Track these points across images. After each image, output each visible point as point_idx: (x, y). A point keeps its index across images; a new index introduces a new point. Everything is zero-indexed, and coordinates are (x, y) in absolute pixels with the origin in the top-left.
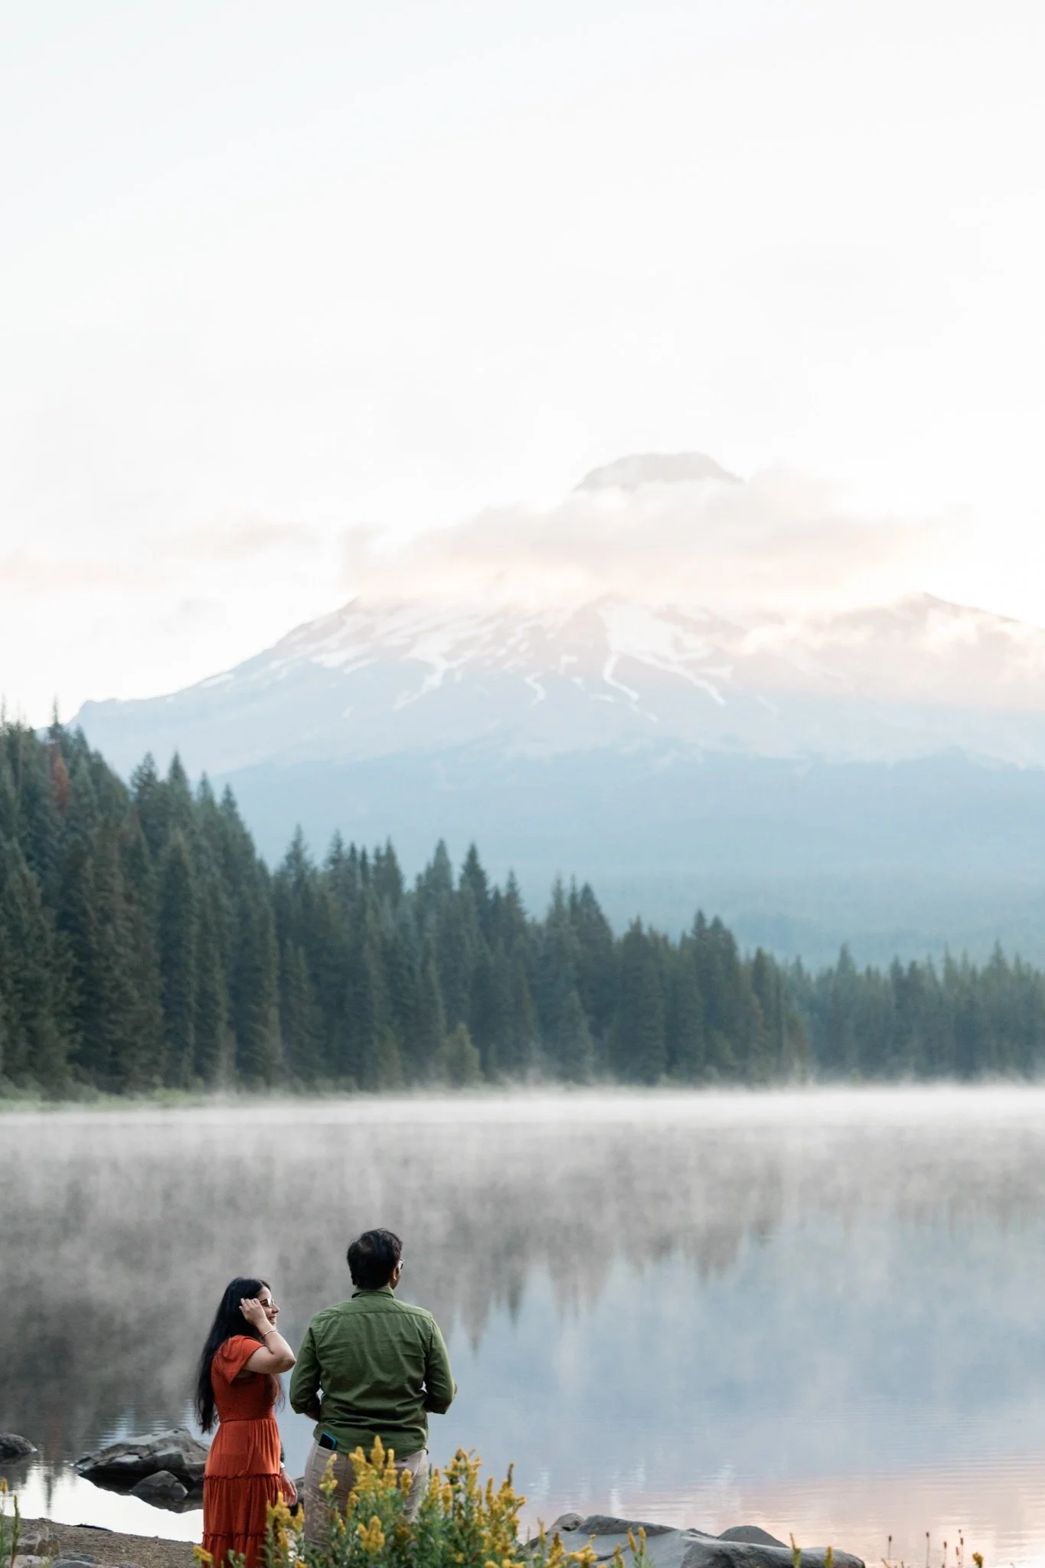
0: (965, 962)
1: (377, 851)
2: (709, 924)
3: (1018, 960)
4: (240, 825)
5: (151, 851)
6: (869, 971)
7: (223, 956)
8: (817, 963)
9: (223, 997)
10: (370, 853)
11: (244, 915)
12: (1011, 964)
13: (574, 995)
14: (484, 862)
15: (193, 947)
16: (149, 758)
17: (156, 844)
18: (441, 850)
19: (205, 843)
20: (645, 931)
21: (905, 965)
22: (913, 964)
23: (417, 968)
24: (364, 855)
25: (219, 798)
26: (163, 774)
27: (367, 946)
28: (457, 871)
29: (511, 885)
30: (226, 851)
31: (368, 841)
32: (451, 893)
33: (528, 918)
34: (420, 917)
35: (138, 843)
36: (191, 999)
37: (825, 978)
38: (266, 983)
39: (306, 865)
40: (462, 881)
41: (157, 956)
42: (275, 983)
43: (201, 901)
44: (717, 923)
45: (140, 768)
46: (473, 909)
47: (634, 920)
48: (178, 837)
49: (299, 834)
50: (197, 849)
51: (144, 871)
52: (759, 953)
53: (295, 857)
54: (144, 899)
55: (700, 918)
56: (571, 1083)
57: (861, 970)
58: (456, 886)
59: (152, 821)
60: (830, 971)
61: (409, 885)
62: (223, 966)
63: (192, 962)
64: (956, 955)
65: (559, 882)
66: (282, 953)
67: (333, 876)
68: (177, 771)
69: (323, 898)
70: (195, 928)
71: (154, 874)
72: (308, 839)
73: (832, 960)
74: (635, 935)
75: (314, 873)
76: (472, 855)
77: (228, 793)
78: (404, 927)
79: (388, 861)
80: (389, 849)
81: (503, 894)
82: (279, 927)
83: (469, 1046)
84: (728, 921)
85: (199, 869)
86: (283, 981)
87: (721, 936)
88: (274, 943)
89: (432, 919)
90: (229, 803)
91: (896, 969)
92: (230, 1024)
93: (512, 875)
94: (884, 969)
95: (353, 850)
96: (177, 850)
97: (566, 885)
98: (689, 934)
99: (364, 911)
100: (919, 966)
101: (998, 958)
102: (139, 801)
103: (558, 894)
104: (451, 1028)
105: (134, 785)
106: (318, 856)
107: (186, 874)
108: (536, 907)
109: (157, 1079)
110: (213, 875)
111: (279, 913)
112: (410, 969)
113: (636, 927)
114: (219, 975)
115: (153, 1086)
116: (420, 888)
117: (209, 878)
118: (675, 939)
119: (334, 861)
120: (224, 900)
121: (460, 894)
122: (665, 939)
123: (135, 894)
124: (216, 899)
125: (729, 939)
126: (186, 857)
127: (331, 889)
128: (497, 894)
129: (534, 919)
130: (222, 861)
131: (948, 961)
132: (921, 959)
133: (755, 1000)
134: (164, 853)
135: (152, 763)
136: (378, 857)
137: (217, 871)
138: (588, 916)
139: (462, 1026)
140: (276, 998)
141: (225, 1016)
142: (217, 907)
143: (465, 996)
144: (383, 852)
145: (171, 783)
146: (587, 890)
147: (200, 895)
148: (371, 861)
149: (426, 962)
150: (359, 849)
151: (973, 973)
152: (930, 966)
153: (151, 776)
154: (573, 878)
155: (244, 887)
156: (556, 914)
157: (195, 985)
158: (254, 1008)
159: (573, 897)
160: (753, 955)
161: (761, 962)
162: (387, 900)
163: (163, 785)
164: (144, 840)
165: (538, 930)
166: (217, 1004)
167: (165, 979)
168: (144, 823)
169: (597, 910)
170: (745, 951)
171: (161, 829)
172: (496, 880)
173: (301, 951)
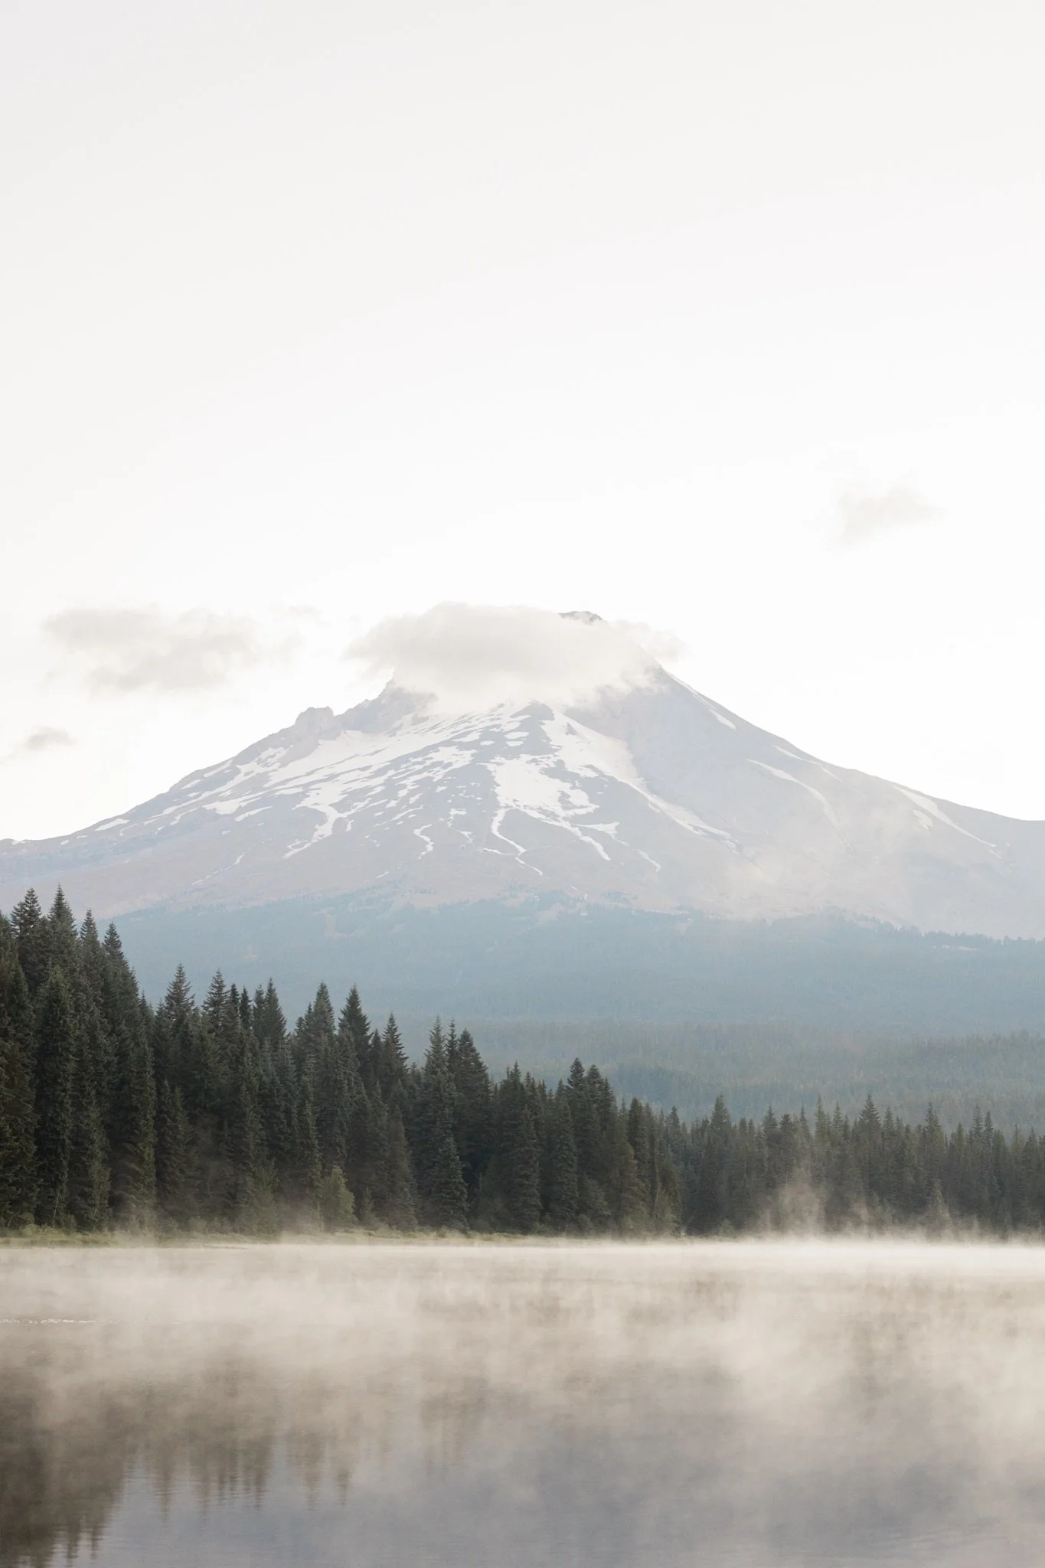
0: (838, 1117)
1: (259, 993)
2: (585, 1074)
3: (889, 1116)
4: (123, 964)
5: (30, 990)
6: (743, 1123)
7: (99, 1093)
8: (692, 1114)
9: (99, 1138)
10: (252, 996)
11: (122, 1055)
12: (882, 1120)
13: (451, 1140)
14: (365, 1009)
15: (69, 1085)
16: (31, 897)
17: (35, 981)
18: (323, 994)
19: (84, 981)
20: (522, 1080)
21: (779, 1118)
22: (786, 1117)
23: (295, 1111)
24: (245, 998)
25: (101, 939)
26: (45, 910)
27: (244, 1088)
28: (338, 1016)
29: (392, 1030)
30: (106, 990)
31: (250, 984)
32: (331, 1037)
33: (408, 1064)
34: (299, 1060)
35: (17, 982)
36: (66, 1136)
37: (700, 1130)
38: (142, 1122)
39: (187, 1007)
40: (341, 1026)
41: (32, 1094)
42: (151, 1123)
43: (78, 1038)
44: (594, 1073)
45: (21, 905)
46: (353, 1054)
47: (512, 1068)
48: (57, 974)
49: (181, 973)
50: (76, 986)
51: (23, 1008)
52: (635, 1103)
53: (177, 996)
54: (20, 1035)
55: (577, 1067)
56: (444, 1229)
57: (735, 1123)
58: (336, 1033)
59: (32, 958)
60: (705, 1122)
61: (290, 1028)
62: (99, 1103)
63: (68, 1100)
64: (829, 1109)
65: (438, 1029)
66: (159, 1093)
67: (214, 1018)
68: (60, 909)
69: (202, 1039)
70: (71, 1066)
71: (32, 1012)
72: (188, 977)
73: (707, 1111)
74: (513, 1083)
75: (195, 1016)
76: (354, 1000)
77: (112, 932)
78: (282, 1070)
79: (269, 1002)
80: (271, 991)
81: (383, 1040)
82: (156, 1067)
83: (343, 1189)
84: (604, 1071)
85: (77, 1010)
86: (159, 1121)
87: (597, 1085)
88: (152, 1083)
89: (311, 1062)
90: (113, 942)
91: (770, 1121)
92: (104, 1161)
93: (391, 1020)
94: (759, 1124)
95: (234, 991)
96: (55, 987)
97: (445, 1032)
98: (565, 1083)
99: (242, 1053)
100: (792, 1120)
101: (869, 1113)
102: (21, 938)
103: (437, 1040)
104: (326, 1172)
105: (16, 922)
106: (199, 996)
107: (63, 1011)
108: (415, 1054)
109: (29, 1216)
110: (92, 1013)
111: (157, 1053)
112: (288, 1112)
113: (515, 1075)
114: (94, 1113)
115: (25, 1223)
116: (300, 1031)
117: (87, 1017)
118: (552, 1088)
119: (215, 1003)
120: (102, 1039)
121: (340, 1039)
122: (542, 1088)
123: (12, 1031)
124: (94, 1038)
125: (605, 1087)
126: (63, 993)
127: (210, 1032)
128: (377, 1039)
129: (414, 1066)
130: (102, 1001)
131: (820, 1114)
132: (794, 1114)
133: (632, 1152)
134: (43, 990)
135: (35, 901)
136: (259, 1000)
137: (97, 1012)
138: (467, 1063)
139: (337, 1170)
140: (152, 1138)
141: (100, 1154)
142: (94, 1044)
143: (342, 1140)
144: (264, 996)
145: (53, 921)
146: (466, 1037)
147: (77, 1032)
148: (253, 1004)
149: (302, 1106)
150: (240, 991)
151: (846, 1127)
152: (803, 1119)
153: (33, 913)
154: (453, 1026)
155: (123, 1027)
156: (434, 1061)
157: (70, 1124)
158: (129, 1147)
159: (452, 1044)
160: (628, 1107)
161: (637, 1113)
162: (267, 1045)
163: (44, 922)
164: (23, 975)
165: (417, 1077)
166: (92, 1143)
167: (39, 1117)
168: (23, 960)
169: (476, 1057)
170: (622, 1101)
171: (41, 967)
172: (377, 1026)
173: (177, 1090)
